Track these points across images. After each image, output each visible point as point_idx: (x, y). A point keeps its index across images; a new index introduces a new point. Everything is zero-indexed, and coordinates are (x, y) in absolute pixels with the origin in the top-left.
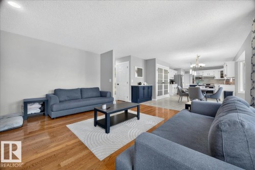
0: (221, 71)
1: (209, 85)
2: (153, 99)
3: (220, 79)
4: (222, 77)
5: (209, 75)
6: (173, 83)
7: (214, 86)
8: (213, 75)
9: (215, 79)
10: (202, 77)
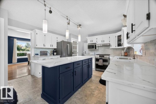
1: (103, 56)
3: (117, 47)
4: (119, 45)
5: (103, 43)
6: (54, 55)
7: (109, 59)
8: (109, 43)
9: (111, 48)
10: (96, 45)
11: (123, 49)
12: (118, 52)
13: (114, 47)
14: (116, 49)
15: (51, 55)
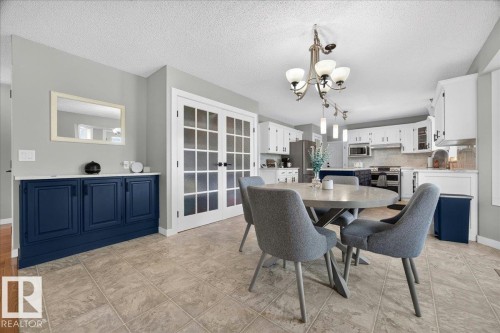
0: (420, 130)
1: (388, 169)
2: (161, 229)
3: (417, 151)
4: (422, 146)
5: (385, 142)
6: (286, 166)
7: (401, 174)
8: (399, 142)
9: (402, 152)
10: (368, 148)
11: (429, 154)
12: (419, 160)
13: (411, 151)
14: (415, 154)
15: (279, 166)
